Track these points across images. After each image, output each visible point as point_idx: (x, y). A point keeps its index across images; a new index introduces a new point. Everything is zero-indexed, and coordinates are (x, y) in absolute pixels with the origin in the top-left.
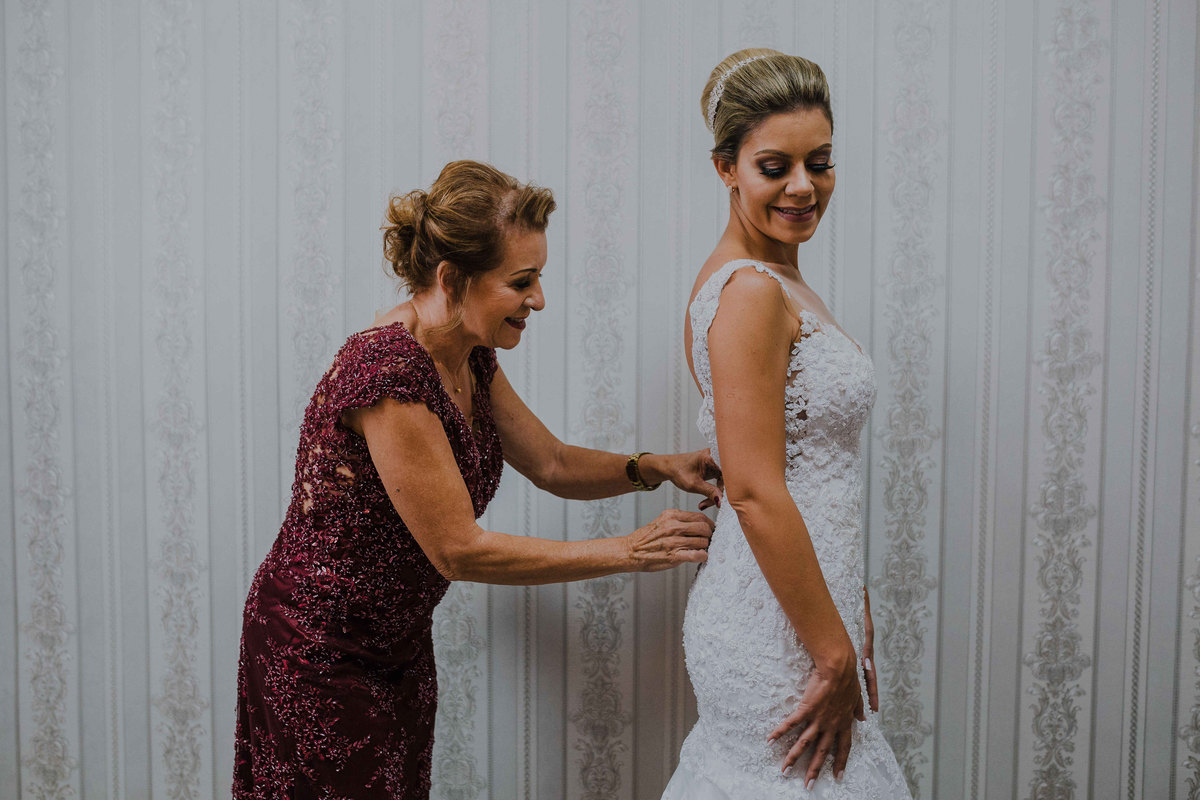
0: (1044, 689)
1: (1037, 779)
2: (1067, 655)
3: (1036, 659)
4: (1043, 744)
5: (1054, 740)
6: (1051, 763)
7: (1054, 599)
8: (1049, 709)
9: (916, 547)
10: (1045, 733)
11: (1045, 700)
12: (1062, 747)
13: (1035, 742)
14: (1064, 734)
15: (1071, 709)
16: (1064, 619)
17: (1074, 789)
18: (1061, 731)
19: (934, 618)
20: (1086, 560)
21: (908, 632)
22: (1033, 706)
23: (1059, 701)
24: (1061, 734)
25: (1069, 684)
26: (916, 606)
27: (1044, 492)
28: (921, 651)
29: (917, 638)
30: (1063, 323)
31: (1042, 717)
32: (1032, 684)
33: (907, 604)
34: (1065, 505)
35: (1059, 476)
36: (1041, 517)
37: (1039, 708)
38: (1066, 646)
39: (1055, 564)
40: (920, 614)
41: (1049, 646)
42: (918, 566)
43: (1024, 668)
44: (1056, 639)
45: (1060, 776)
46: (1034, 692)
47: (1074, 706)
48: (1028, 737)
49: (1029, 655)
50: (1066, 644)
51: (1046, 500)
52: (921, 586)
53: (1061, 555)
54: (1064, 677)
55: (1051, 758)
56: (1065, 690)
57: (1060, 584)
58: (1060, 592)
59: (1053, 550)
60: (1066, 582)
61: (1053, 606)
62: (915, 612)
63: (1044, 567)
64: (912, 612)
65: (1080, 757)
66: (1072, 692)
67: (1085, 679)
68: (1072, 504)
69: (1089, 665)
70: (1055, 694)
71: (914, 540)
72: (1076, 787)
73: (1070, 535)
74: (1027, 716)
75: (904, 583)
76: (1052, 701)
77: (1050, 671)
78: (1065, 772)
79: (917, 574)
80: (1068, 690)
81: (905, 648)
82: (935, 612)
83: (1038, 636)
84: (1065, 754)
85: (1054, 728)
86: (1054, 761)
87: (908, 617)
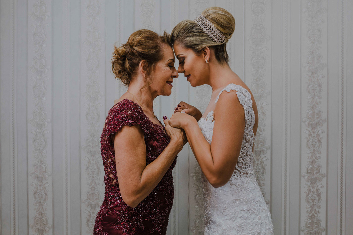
0: (309, 186)
1: (308, 219)
2: (317, 173)
3: (306, 175)
4: (310, 206)
5: (313, 205)
6: (312, 213)
7: (312, 153)
8: (311, 193)
9: (262, 134)
10: (310, 202)
11: (310, 190)
12: (316, 207)
13: (306, 206)
14: (317, 202)
15: (319, 193)
16: (316, 160)
17: (321, 223)
18: (316, 201)
19: (269, 161)
20: (323, 138)
21: (260, 166)
22: (305, 192)
23: (315, 190)
24: (315, 202)
25: (318, 184)
26: (262, 156)
27: (308, 113)
28: (265, 172)
29: (263, 168)
30: (313, 53)
31: (309, 196)
32: (305, 185)
33: (260, 155)
34: (315, 118)
35: (313, 107)
36: (307, 123)
37: (308, 193)
38: (317, 170)
39: (312, 140)
40: (264, 159)
41: (311, 170)
42: (263, 142)
43: (302, 178)
44: (313, 167)
45: (316, 218)
46: (306, 187)
47: (320, 192)
48: (304, 204)
49: (304, 173)
50: (317, 169)
51: (308, 117)
52: (264, 149)
53: (314, 136)
54: (316, 181)
55: (312, 211)
56: (317, 186)
57: (314, 147)
58: (314, 150)
59: (311, 134)
60: (316, 146)
61: (312, 155)
62: (262, 158)
63: (308, 141)
64: (261, 158)
65: (323, 210)
66: (319, 187)
67: (324, 182)
68: (318, 118)
69: (325, 176)
70: (313, 187)
71: (261, 132)
72: (321, 222)
73: (317, 129)
74: (303, 196)
75: (258, 148)
76: (312, 190)
77: (311, 179)
78: (317, 216)
79: (263, 144)
80: (318, 186)
81: (259, 172)
82: (270, 158)
83: (307, 166)
84: (317, 210)
85: (313, 200)
86: (313, 212)
87: (260, 160)
